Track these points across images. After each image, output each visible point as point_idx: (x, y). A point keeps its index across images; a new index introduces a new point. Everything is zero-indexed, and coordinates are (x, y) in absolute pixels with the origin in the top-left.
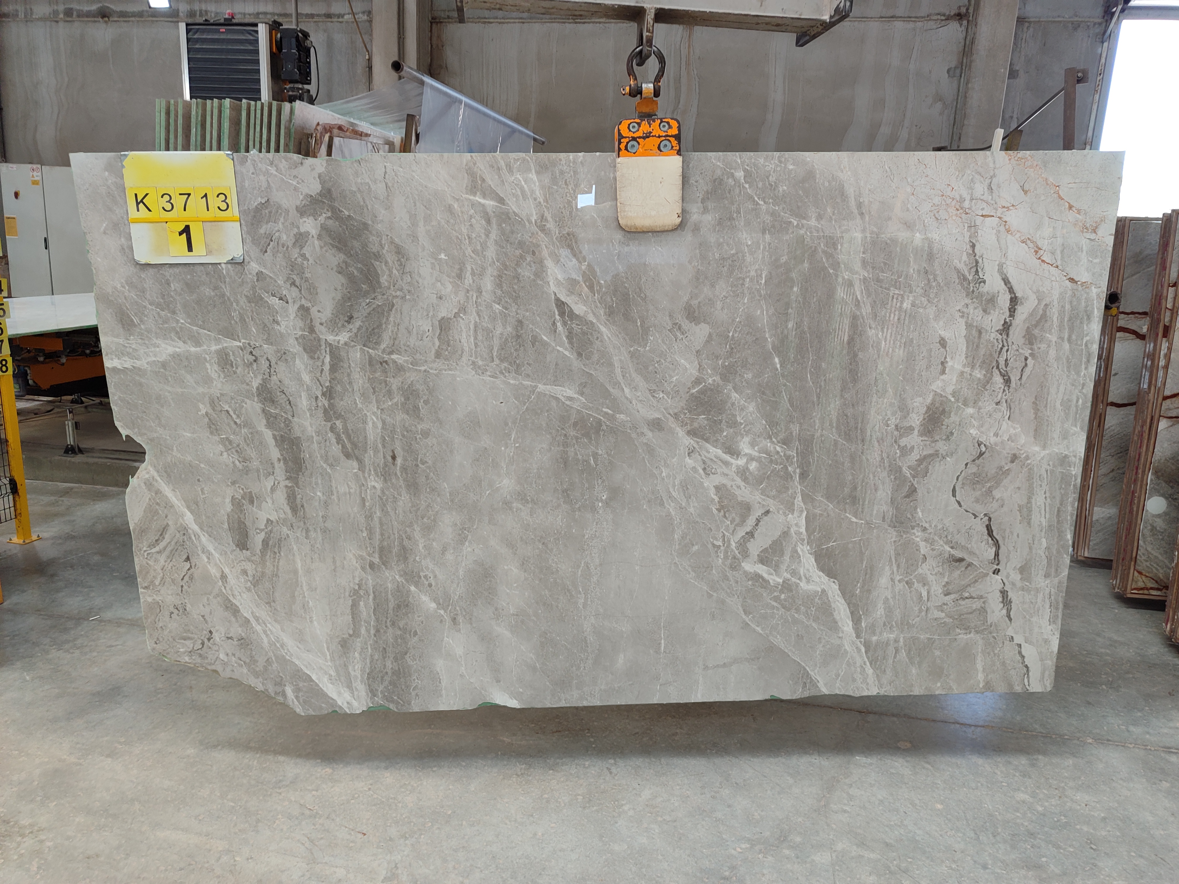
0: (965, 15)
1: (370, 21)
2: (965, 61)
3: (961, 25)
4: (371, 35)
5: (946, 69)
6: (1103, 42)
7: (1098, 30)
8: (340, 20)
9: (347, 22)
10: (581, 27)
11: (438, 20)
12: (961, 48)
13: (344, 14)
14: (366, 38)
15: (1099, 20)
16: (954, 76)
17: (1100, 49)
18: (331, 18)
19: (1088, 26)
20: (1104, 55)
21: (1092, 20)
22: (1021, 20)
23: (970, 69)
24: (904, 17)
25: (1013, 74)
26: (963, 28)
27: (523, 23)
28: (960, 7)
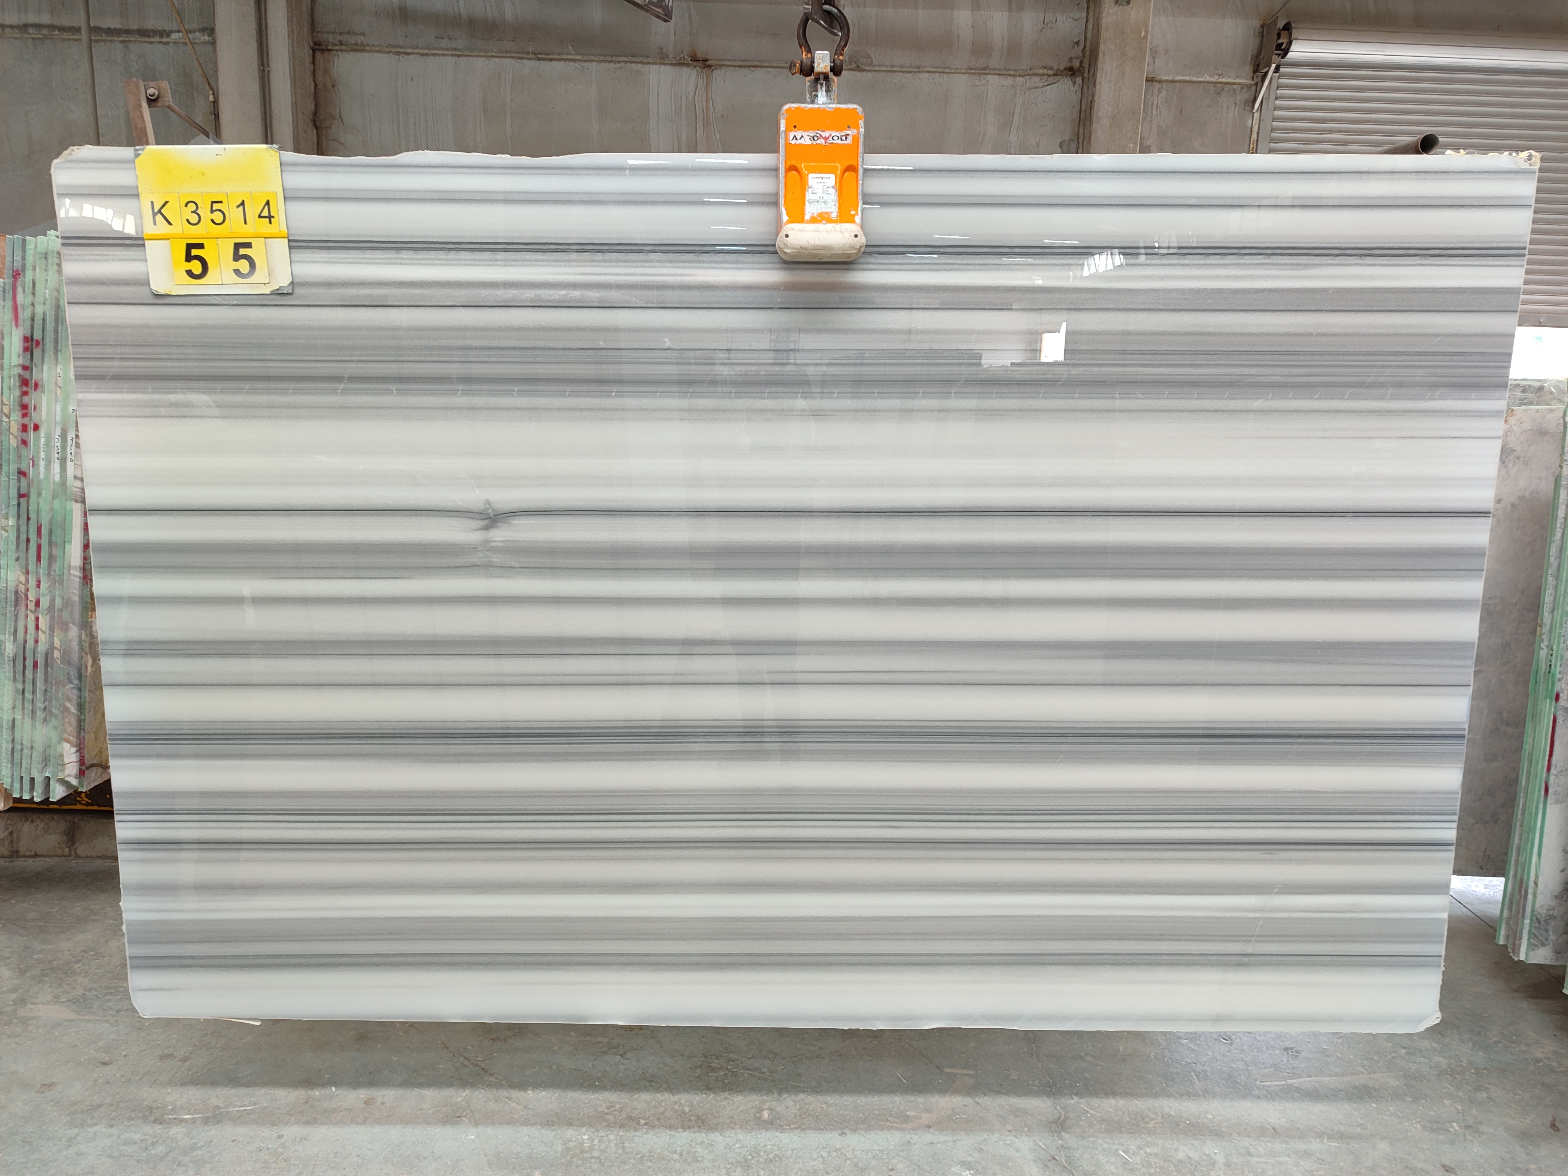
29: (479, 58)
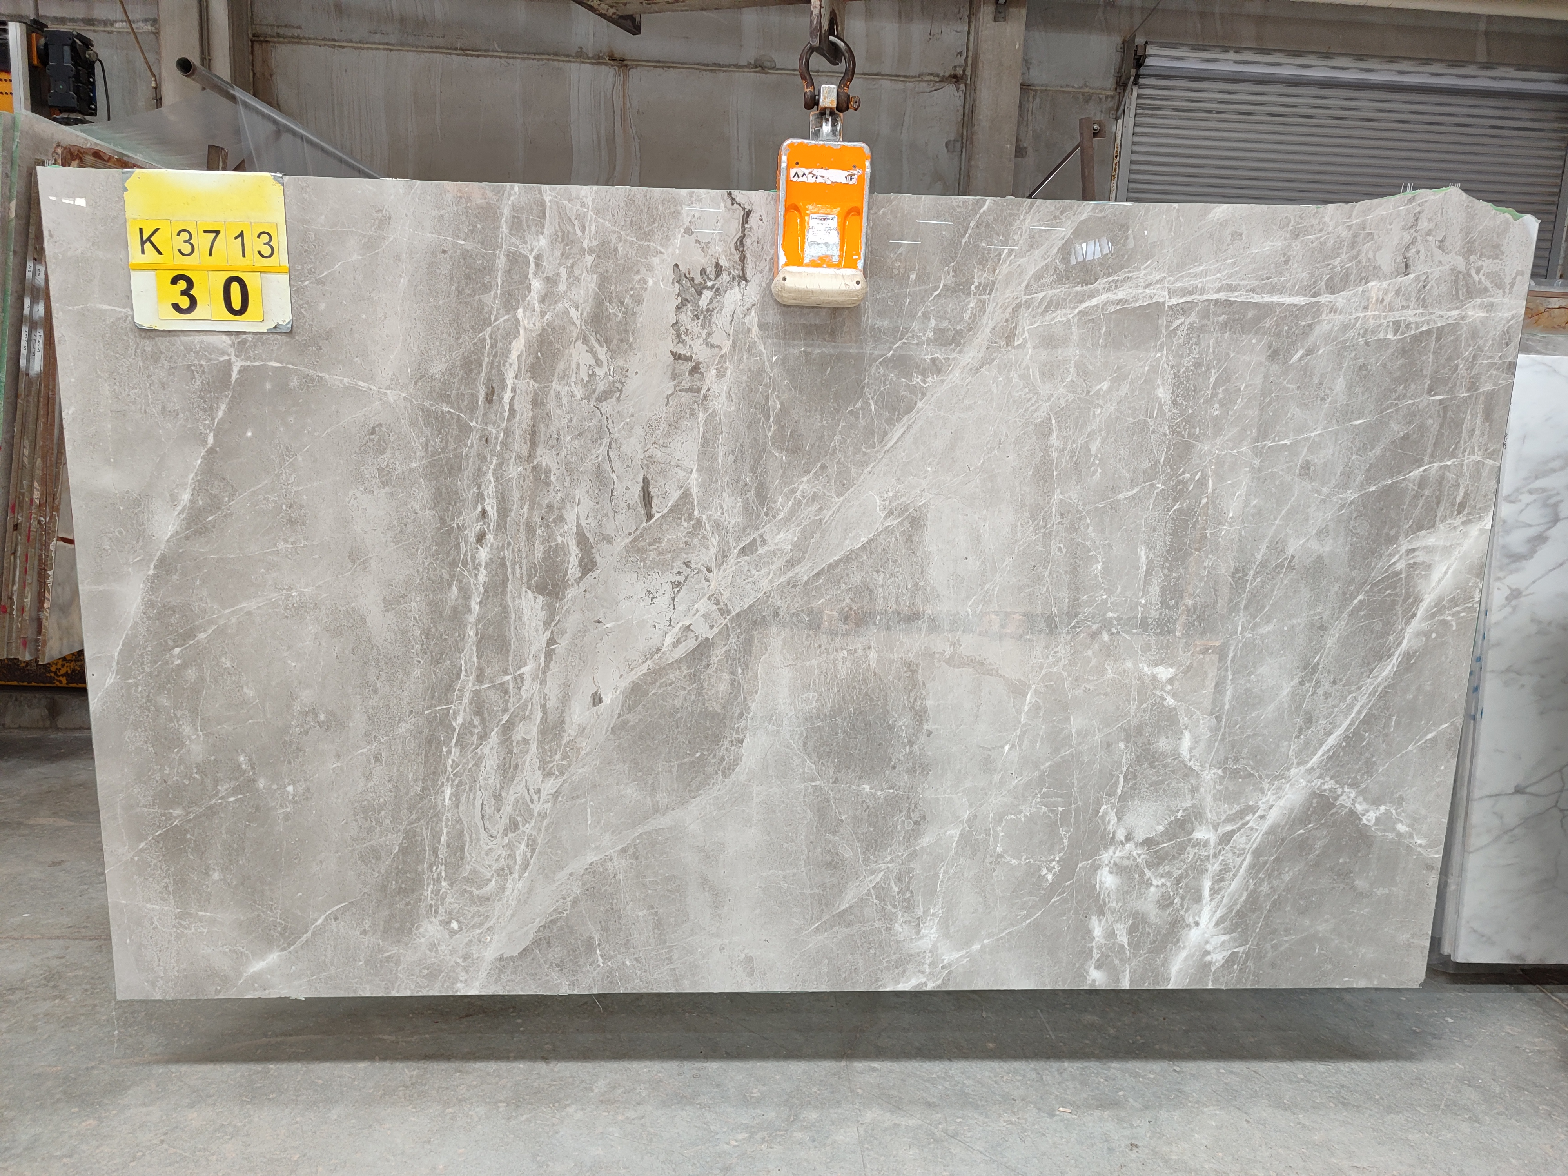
0: (962, 78)
1: (157, 34)
2: (965, 133)
3: (958, 89)
4: (159, 53)
5: (946, 141)
6: (1117, 119)
7: (1111, 104)
8: (109, 29)
9: (118, 32)
10: (475, 62)
11: (262, 39)
12: (960, 118)
13: (115, 21)
14: (151, 57)
15: (1112, 93)
16: (954, 151)
17: (1114, 127)
18: (94, 25)
19: (1100, 99)
20: (1119, 133)
21: (1103, 92)
22: (1025, 88)
23: (971, 143)
24: (891, 76)
25: (1020, 152)
26: (961, 93)
27: (391, 50)
28: (955, 67)
29: (410, 53)
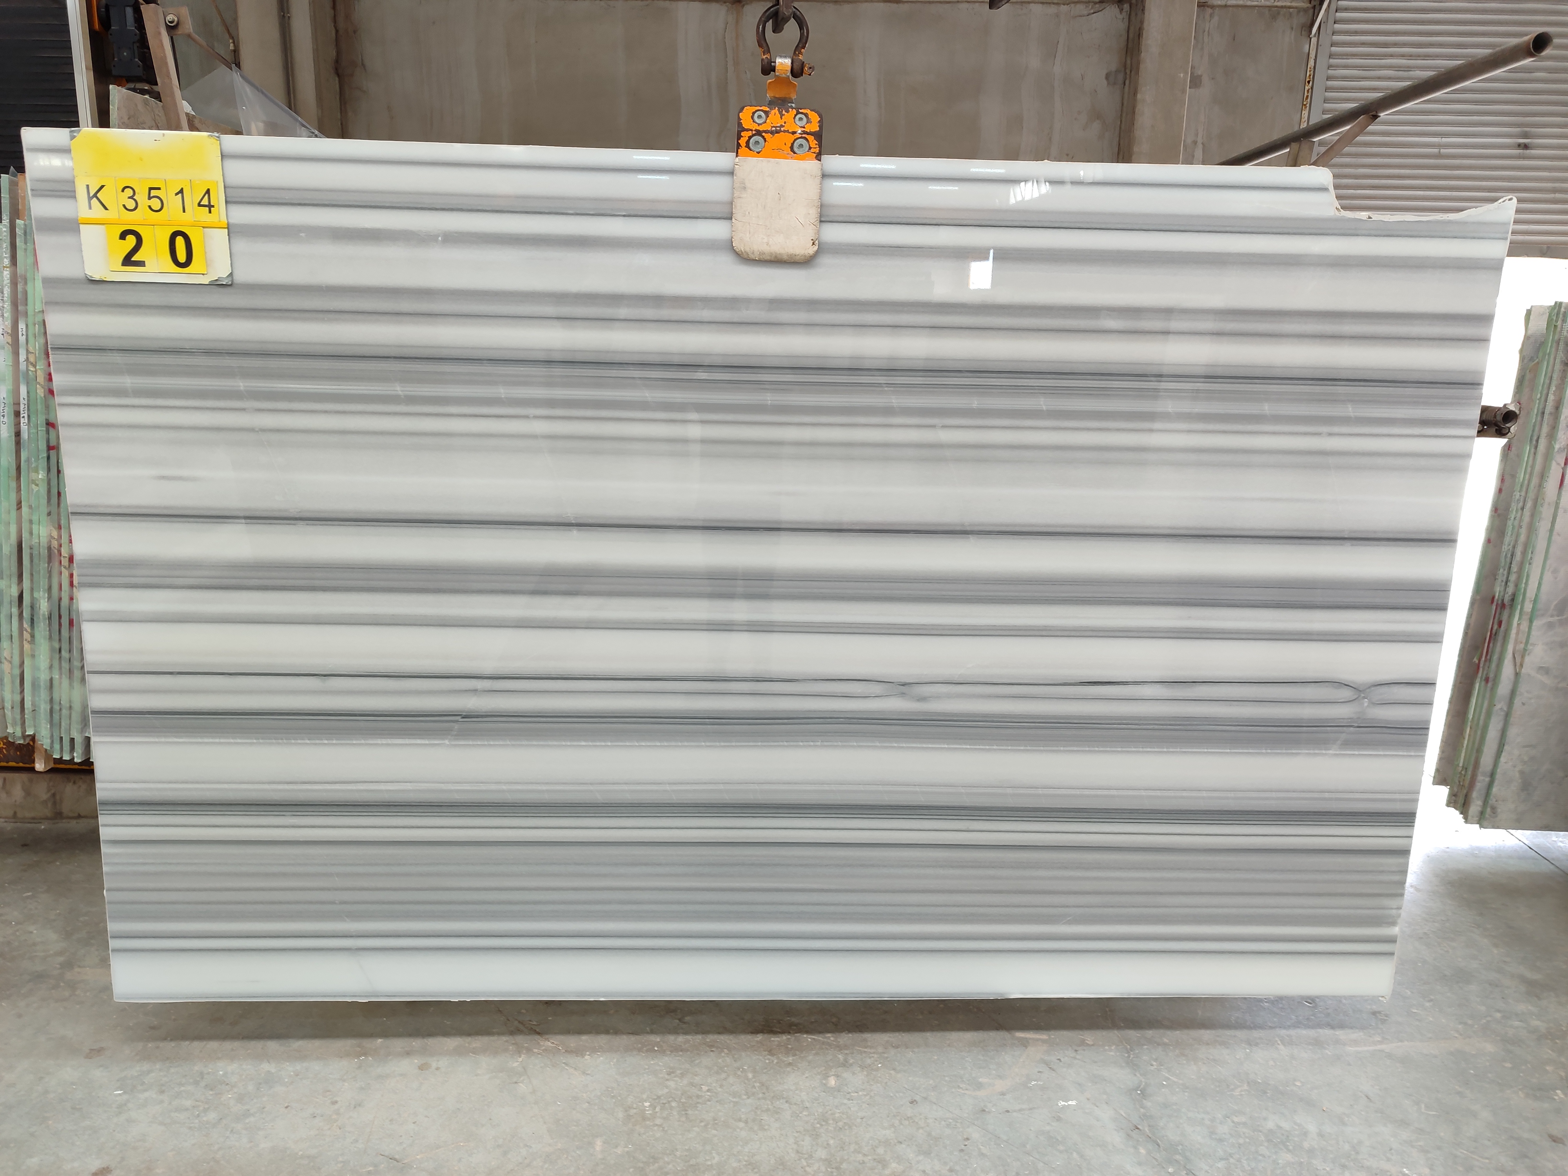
2: (1129, 62)
3: (1121, 10)
4: (236, 13)
5: (1105, 72)
6: (1310, 37)
7: (1304, 19)
12: (1122, 42)
14: (227, 15)
15: (1305, 6)
16: (1115, 84)
17: (1307, 46)
19: (1291, 14)
20: (1312, 55)
21: (1295, 5)
22: (1202, 5)
23: (1137, 72)
25: (1196, 81)
26: (1124, 14)
